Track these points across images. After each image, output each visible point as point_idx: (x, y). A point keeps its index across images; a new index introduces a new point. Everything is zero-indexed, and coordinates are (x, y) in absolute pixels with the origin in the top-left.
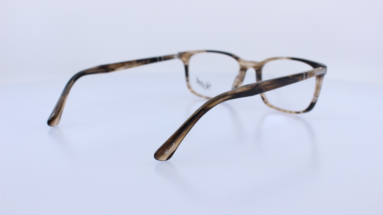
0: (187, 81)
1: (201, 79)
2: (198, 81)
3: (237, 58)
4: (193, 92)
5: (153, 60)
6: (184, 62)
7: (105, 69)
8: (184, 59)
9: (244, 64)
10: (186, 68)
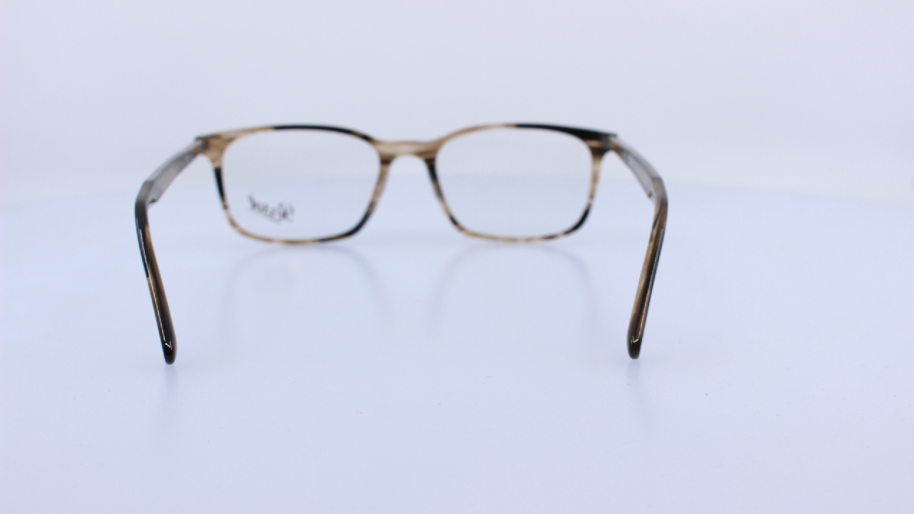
0: (225, 207)
1: (260, 199)
2: (254, 205)
4: (244, 233)
6: (213, 161)
8: (213, 153)
9: (387, 150)
10: (218, 174)
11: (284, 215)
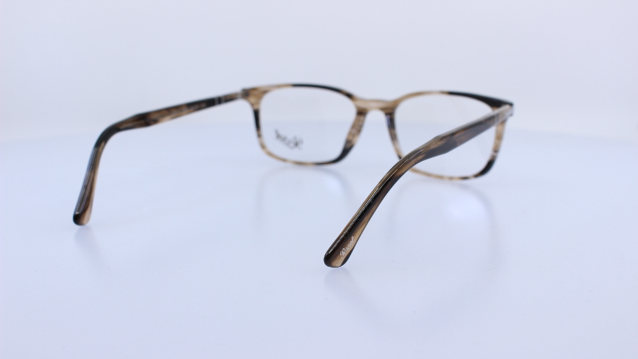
0: (259, 135)
1: (282, 133)
2: (278, 136)
3: (349, 96)
4: (270, 154)
5: (210, 103)
6: (252, 105)
7: (144, 120)
8: (252, 99)
9: (362, 105)
10: (256, 114)
11: (296, 144)
